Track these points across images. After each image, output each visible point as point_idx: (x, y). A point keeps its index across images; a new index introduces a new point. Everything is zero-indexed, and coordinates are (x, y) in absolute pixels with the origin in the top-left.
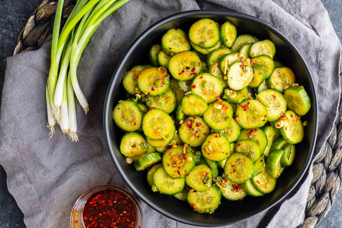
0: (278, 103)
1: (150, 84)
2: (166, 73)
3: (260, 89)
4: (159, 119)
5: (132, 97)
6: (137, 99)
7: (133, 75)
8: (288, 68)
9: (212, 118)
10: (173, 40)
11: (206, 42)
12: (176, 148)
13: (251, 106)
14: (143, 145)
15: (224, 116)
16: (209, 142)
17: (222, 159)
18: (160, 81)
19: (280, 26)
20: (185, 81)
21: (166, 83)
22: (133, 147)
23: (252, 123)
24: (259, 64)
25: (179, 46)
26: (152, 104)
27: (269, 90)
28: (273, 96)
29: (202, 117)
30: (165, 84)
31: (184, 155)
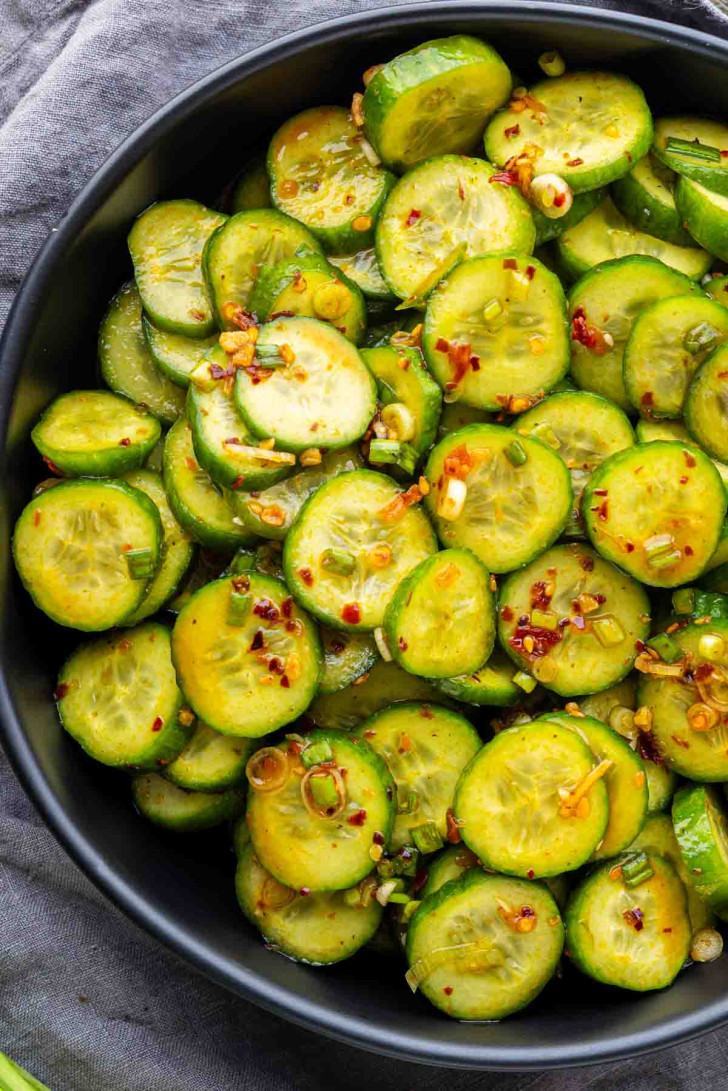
0: (444, 195)
1: (332, 832)
2: (280, 752)
3: (371, 284)
4: (504, 795)
5: (391, 922)
6: (401, 898)
7: (282, 913)
8: (275, 142)
9: (508, 528)
10: (116, 708)
11: (129, 547)
12: (651, 709)
13: (457, 336)
14: (634, 876)
15: (502, 471)
16: (630, 548)
17: (717, 485)
18: (320, 780)
19: (64, 173)
20: (322, 655)
21: (329, 754)
22: (639, 926)
23: (540, 333)
24: (248, 285)
25: (145, 681)
26: (433, 824)
27: (382, 241)
28: (408, 223)
29: (502, 579)
30: (332, 760)
31: (688, 673)
